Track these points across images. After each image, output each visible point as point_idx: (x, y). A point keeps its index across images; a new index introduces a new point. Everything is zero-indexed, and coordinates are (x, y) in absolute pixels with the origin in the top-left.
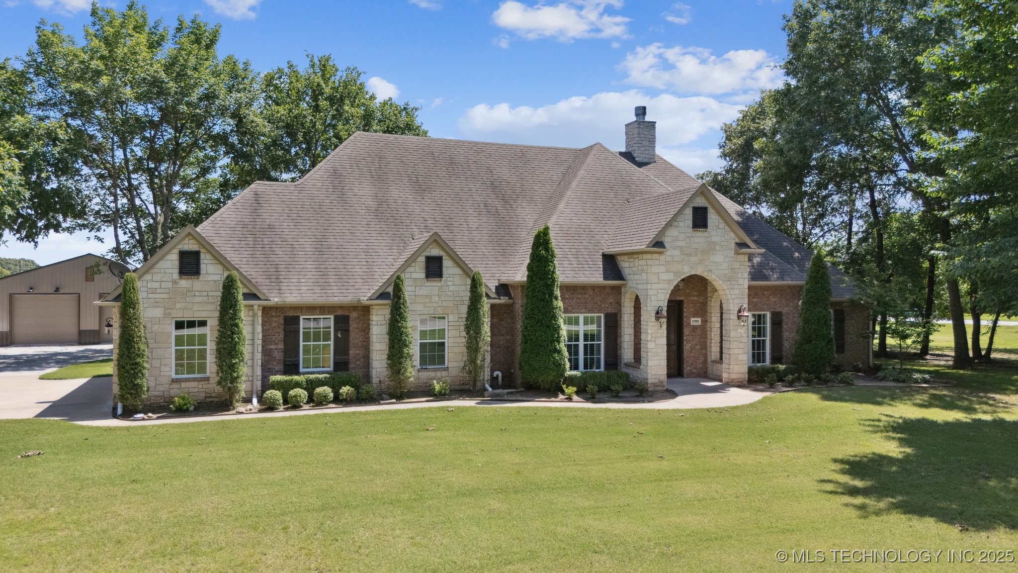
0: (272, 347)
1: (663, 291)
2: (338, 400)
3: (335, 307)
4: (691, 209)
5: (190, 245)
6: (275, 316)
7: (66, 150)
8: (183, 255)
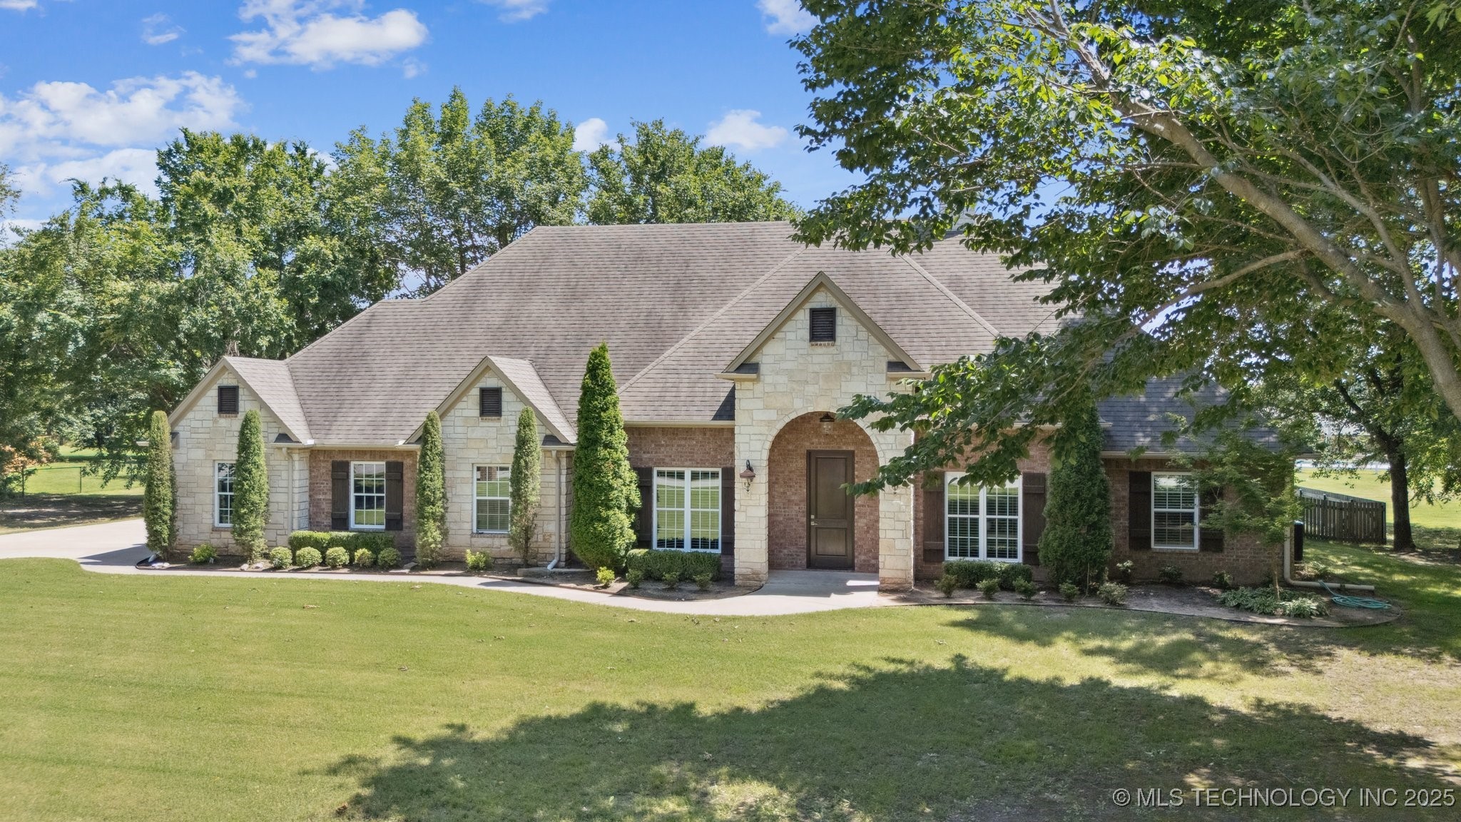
0: (321, 497)
1: (761, 437)
2: (353, 566)
3: (386, 452)
4: (808, 312)
5: (227, 381)
6: (324, 461)
7: (340, 271)
8: (222, 390)
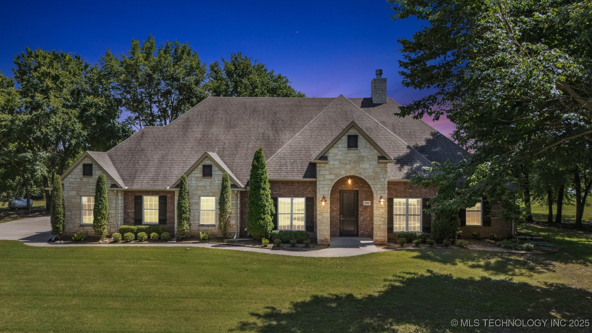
0: (129, 211)
1: (328, 185)
2: (150, 240)
3: (159, 191)
4: (347, 137)
5: (87, 161)
6: (130, 196)
7: (105, 111)
8: (85, 166)
